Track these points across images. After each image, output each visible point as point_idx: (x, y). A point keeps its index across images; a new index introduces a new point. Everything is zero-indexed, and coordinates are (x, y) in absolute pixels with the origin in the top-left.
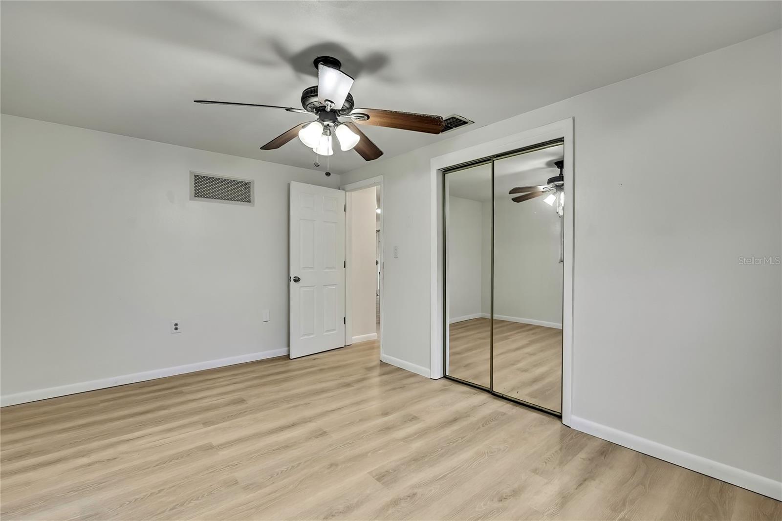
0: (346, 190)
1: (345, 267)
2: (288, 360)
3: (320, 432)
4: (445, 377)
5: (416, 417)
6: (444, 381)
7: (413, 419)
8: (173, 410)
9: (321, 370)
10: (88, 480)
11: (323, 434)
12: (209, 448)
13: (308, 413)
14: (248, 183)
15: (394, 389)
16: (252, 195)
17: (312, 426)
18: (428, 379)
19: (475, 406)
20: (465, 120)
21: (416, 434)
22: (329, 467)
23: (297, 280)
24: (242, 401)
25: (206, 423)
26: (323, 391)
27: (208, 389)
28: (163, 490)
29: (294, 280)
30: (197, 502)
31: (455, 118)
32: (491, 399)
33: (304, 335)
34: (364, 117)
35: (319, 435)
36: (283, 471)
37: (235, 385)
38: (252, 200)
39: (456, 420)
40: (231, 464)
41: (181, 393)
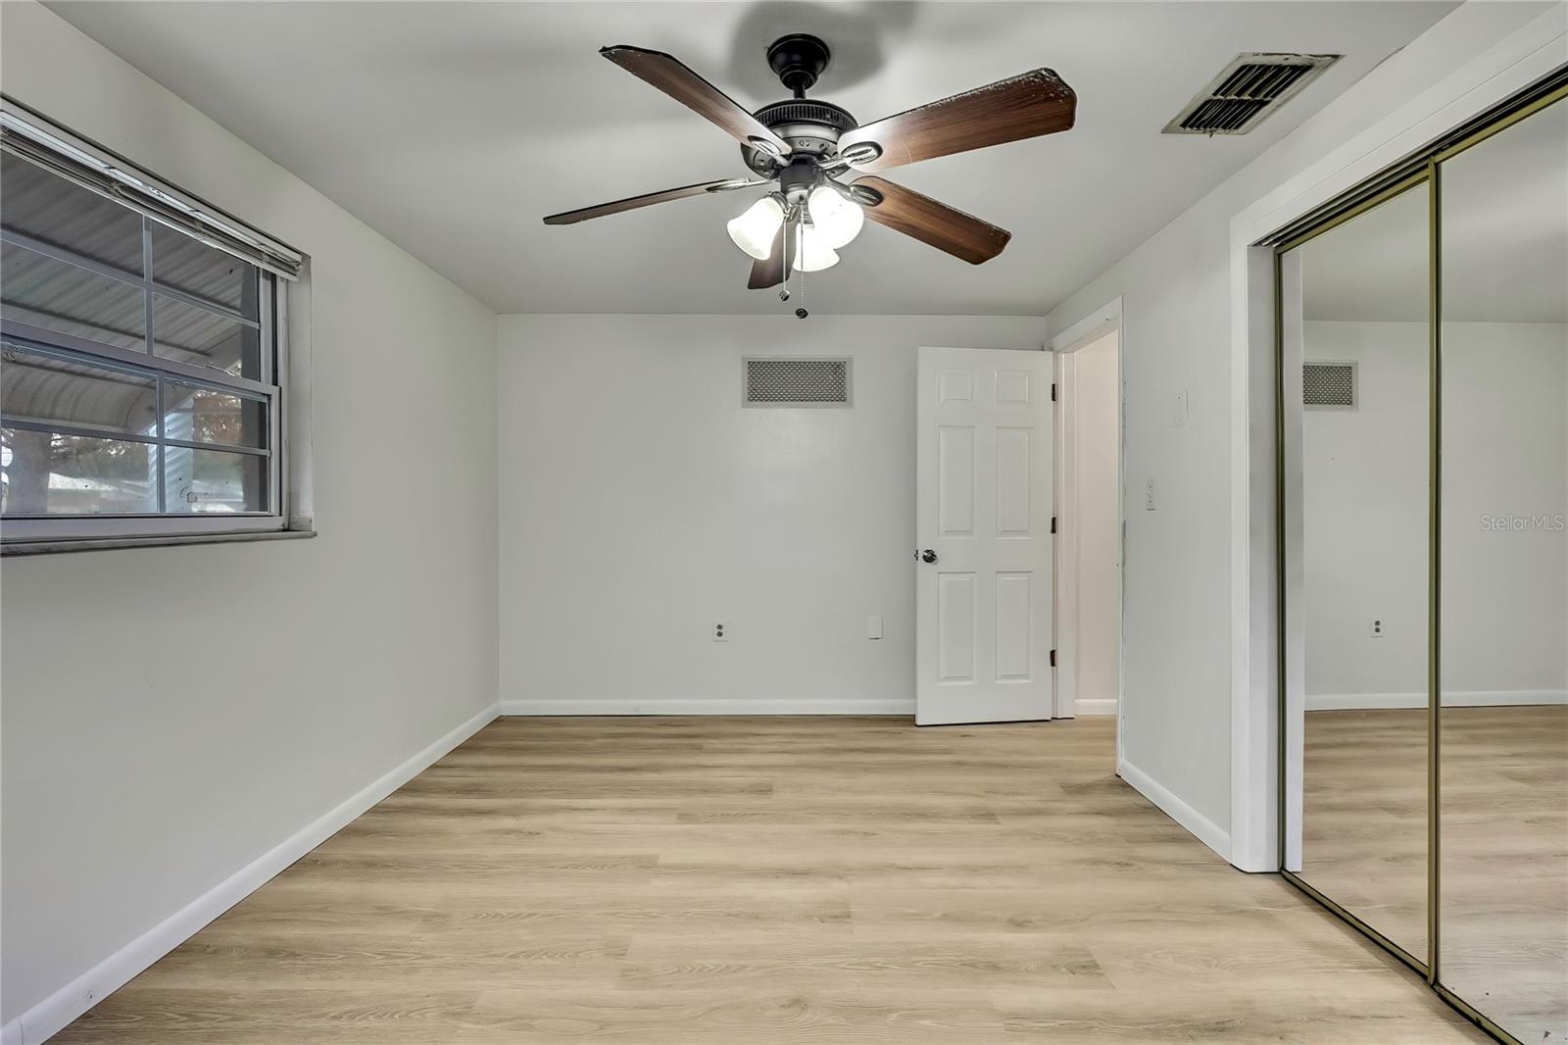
0: (1056, 349)
1: (1054, 531)
2: (911, 726)
3: (836, 912)
4: (1282, 873)
5: (1097, 966)
6: (1274, 888)
7: (1087, 967)
8: (664, 777)
9: (960, 764)
10: (485, 856)
11: (840, 915)
12: (647, 866)
13: (855, 855)
14: (840, 363)
15: (1095, 862)
16: (847, 386)
17: (836, 889)
18: (1224, 862)
19: (1330, 1012)
20: (1294, 61)
21: (1056, 1016)
22: (787, 1003)
23: (930, 558)
24: (765, 790)
25: (685, 817)
26: (923, 815)
27: (740, 752)
28: (535, 914)
29: (924, 557)
30: (549, 961)
31: (1252, 67)
32: (1421, 1009)
33: (946, 677)
34: (867, 151)
35: (831, 917)
36: (706, 967)
37: (785, 756)
38: (848, 397)
39: (1223, 1030)
40: (647, 910)
41: (698, 749)
